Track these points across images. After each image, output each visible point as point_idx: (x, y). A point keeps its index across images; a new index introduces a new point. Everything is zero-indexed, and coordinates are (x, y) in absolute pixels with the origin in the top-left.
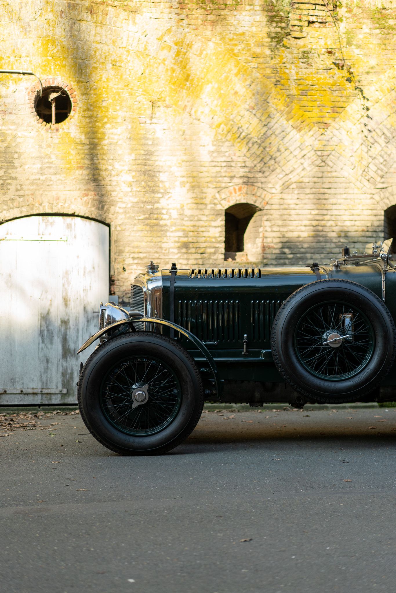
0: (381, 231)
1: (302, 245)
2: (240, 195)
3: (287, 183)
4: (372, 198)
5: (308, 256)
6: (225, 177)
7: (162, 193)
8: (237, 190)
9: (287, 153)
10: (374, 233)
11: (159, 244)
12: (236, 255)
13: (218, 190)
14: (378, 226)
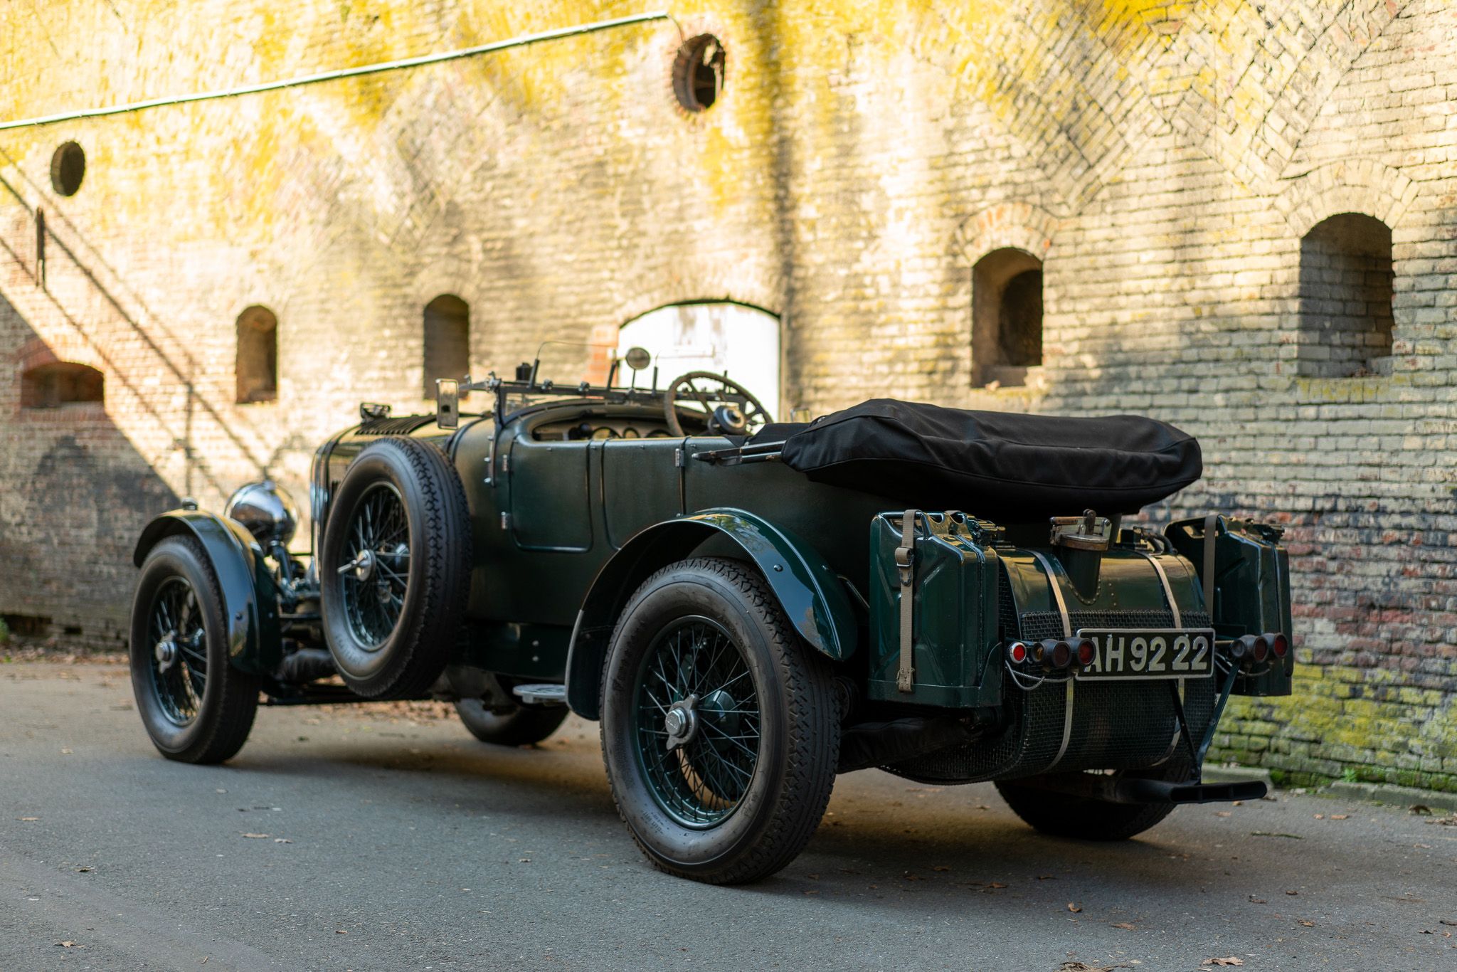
0: (1293, 297)
1: (1119, 344)
2: (998, 229)
3: (1092, 188)
4: (1272, 206)
5: (1132, 370)
6: (973, 187)
7: (864, 239)
8: (994, 218)
9: (1093, 111)
10: (1277, 302)
11: (858, 354)
12: (1026, 374)
13: (961, 219)
14: (1287, 283)
